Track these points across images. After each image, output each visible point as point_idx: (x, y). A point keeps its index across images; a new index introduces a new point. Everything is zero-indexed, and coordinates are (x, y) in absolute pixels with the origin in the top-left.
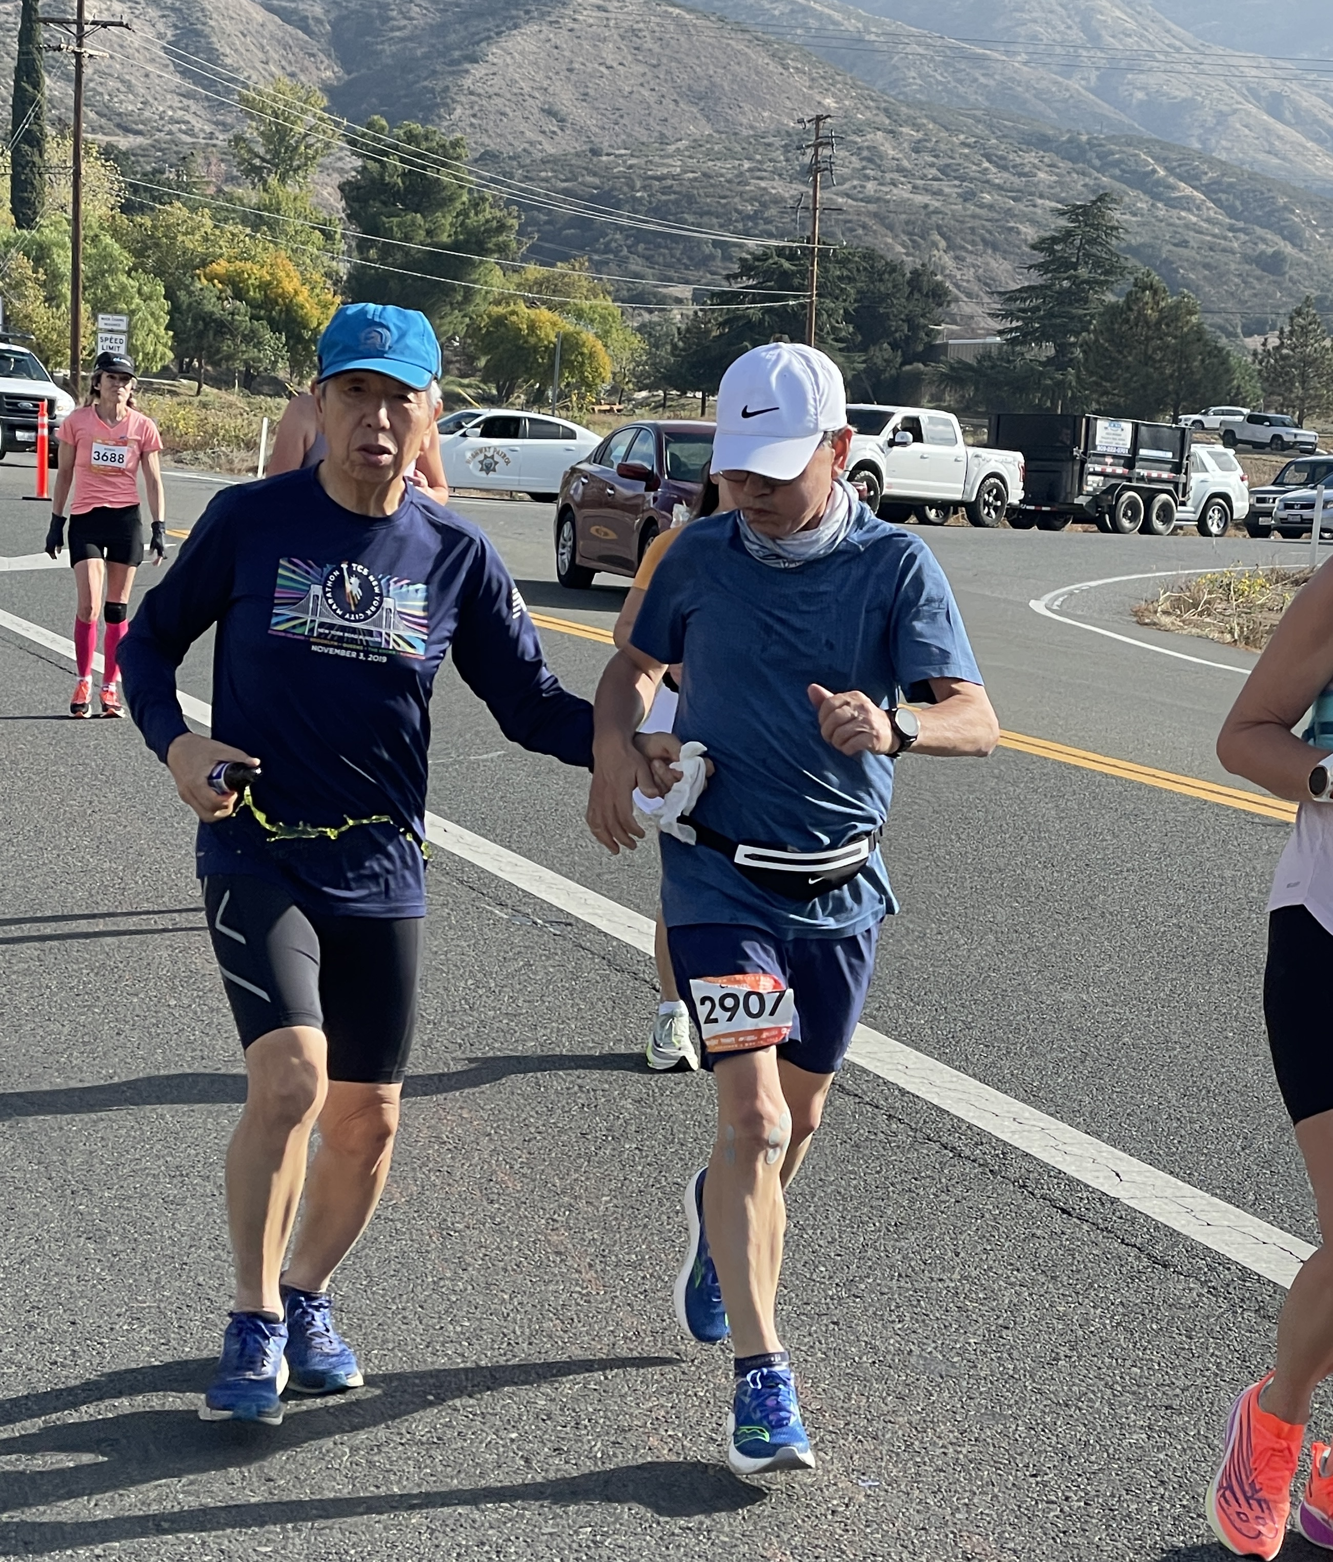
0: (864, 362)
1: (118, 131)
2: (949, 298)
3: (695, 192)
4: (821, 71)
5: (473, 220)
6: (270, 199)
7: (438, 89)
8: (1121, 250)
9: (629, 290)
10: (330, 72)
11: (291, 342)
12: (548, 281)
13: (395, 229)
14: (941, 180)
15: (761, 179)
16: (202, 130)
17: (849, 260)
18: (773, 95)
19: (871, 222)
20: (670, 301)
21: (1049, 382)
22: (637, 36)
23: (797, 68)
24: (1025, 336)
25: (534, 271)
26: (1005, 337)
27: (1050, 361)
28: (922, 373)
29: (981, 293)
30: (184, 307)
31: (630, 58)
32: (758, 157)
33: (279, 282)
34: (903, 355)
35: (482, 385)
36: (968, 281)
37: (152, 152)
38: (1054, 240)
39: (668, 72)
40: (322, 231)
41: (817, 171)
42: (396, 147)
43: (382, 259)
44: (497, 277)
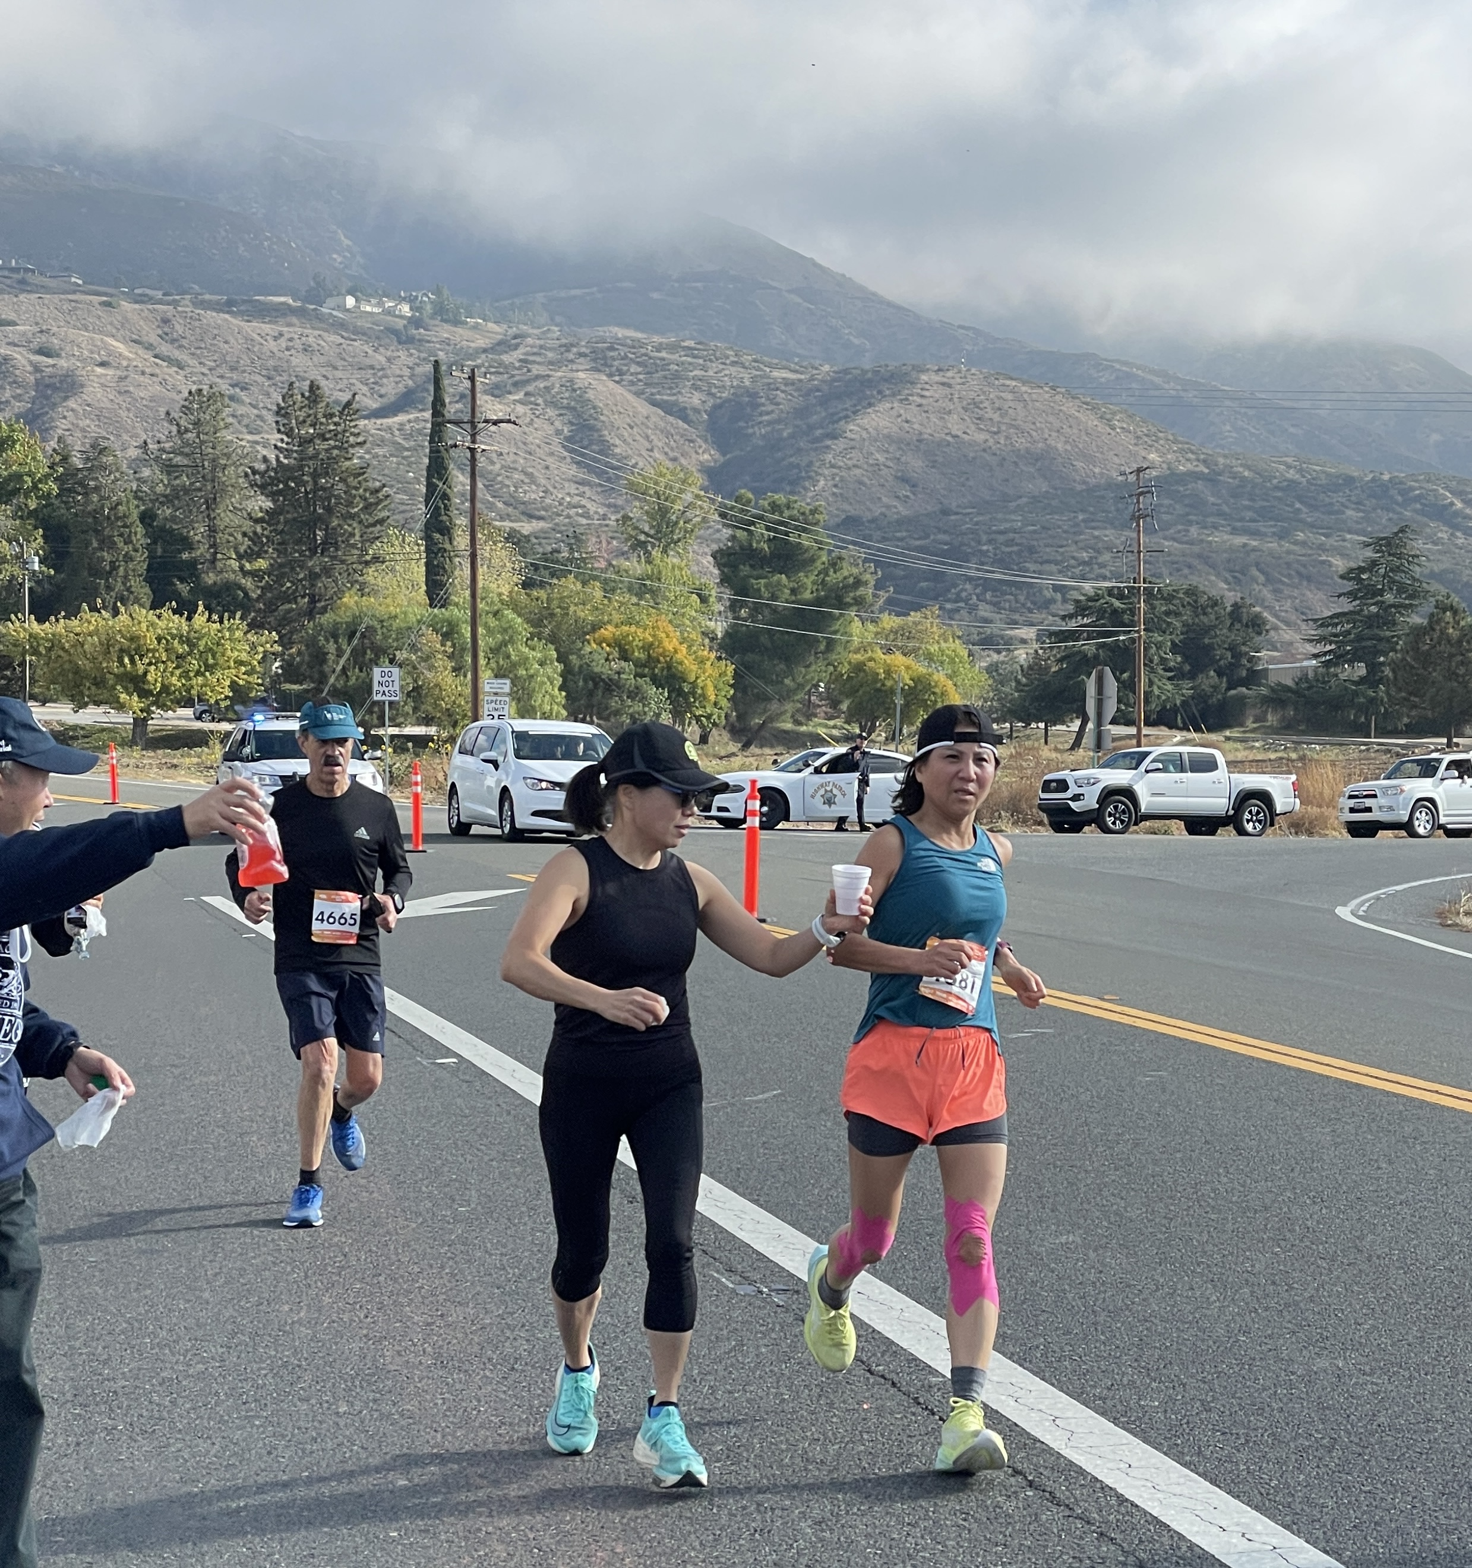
0: (1191, 688)
1: (523, 518)
2: (1267, 627)
3: (1035, 543)
4: (1144, 430)
5: (832, 578)
6: (652, 570)
7: (803, 464)
8: (1425, 576)
9: (979, 634)
10: (708, 456)
11: (674, 696)
12: (903, 629)
13: (763, 589)
14: (1258, 521)
15: (1094, 528)
16: (596, 513)
17: (1174, 597)
18: (1102, 453)
19: (1195, 562)
20: (1016, 642)
21: (1362, 700)
22: (978, 407)
23: (1123, 428)
24: (1339, 658)
25: (889, 621)
26: (1320, 660)
27: (1362, 680)
28: (1245, 697)
29: (1299, 622)
30: (576, 669)
31: (973, 427)
32: (1092, 509)
33: (660, 642)
34: (1228, 682)
35: (846, 726)
36: (1286, 611)
37: (553, 534)
38: (1362, 570)
39: (1007, 438)
40: (699, 595)
41: (1139, 518)
42: (761, 518)
43: (752, 617)
44: (856, 626)
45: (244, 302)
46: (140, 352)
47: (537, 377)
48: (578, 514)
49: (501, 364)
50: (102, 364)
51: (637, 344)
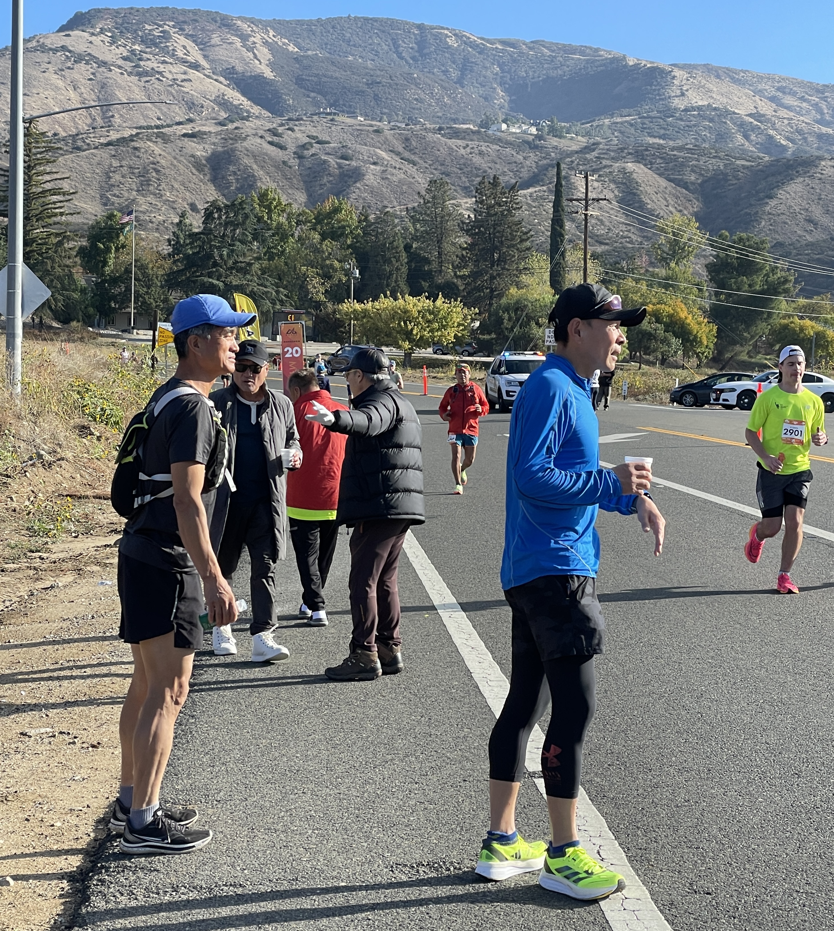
1: (596, 244)
5: (772, 278)
6: (672, 274)
11: (685, 342)
12: (810, 307)
13: (733, 286)
16: (637, 241)
25: (802, 301)
33: (678, 314)
37: (613, 253)
40: (697, 288)
42: (733, 247)
43: (727, 300)
44: (784, 305)
45: (448, 128)
46: (394, 156)
47: (605, 167)
48: (626, 242)
49: (586, 159)
50: (375, 164)
51: (660, 147)
